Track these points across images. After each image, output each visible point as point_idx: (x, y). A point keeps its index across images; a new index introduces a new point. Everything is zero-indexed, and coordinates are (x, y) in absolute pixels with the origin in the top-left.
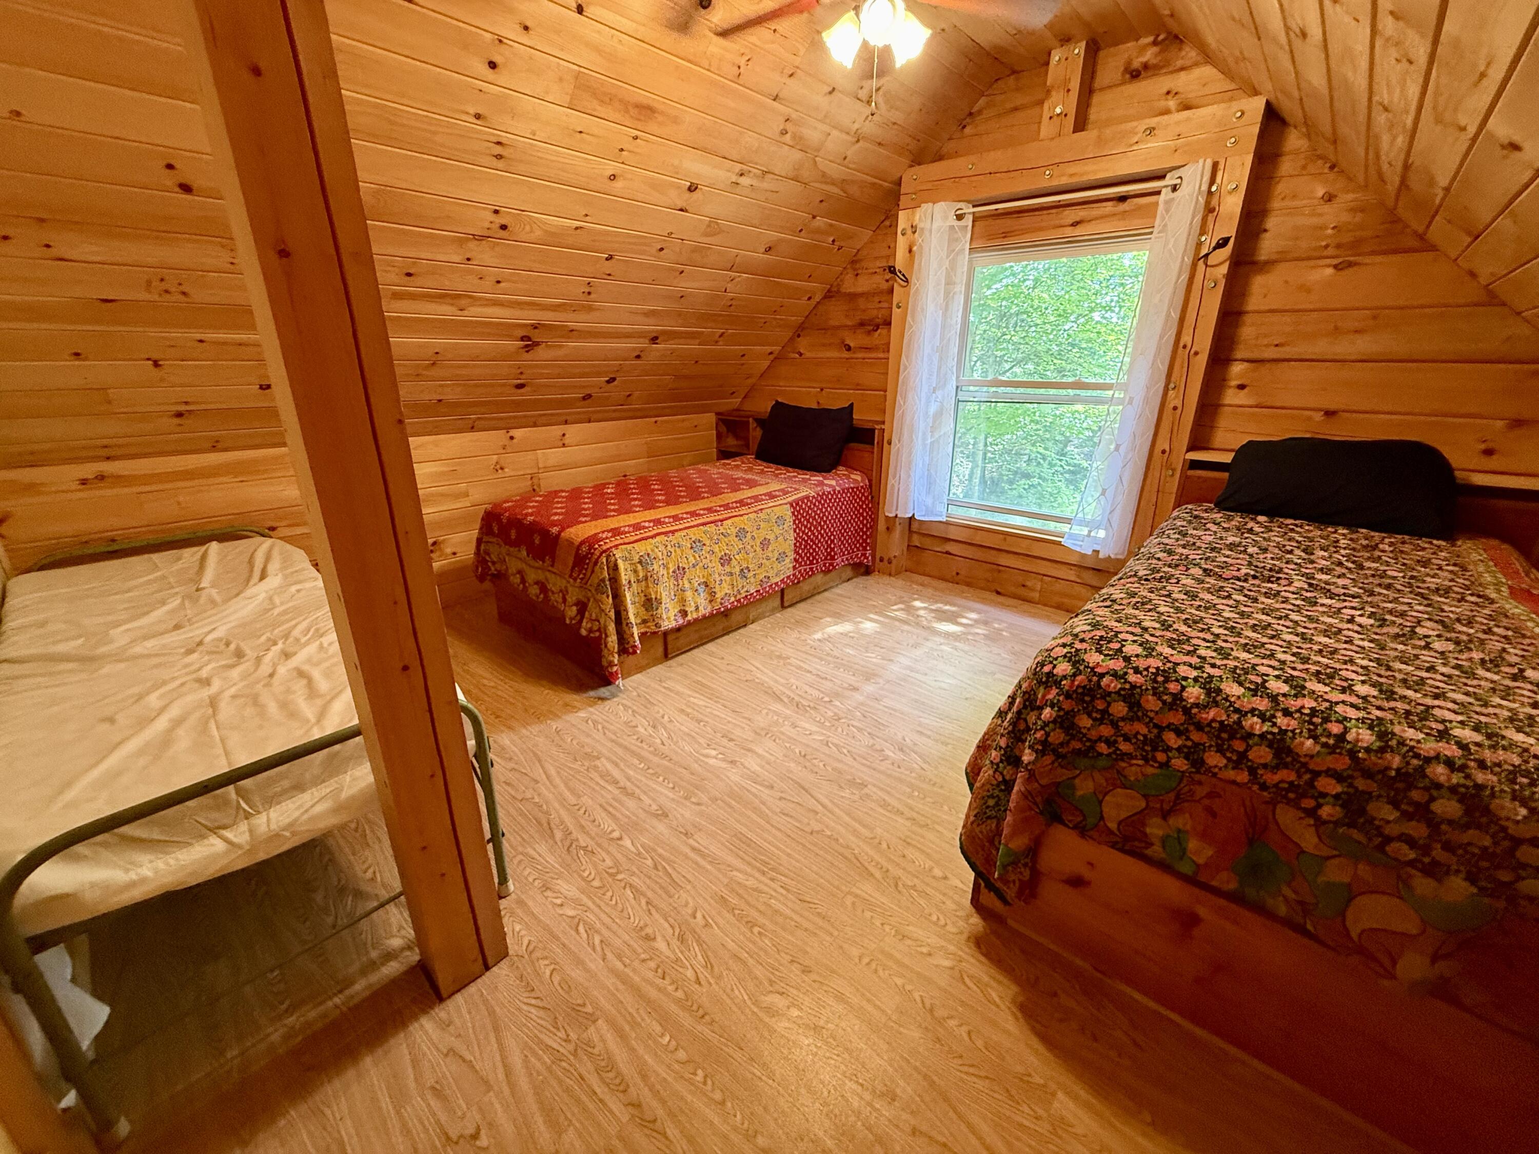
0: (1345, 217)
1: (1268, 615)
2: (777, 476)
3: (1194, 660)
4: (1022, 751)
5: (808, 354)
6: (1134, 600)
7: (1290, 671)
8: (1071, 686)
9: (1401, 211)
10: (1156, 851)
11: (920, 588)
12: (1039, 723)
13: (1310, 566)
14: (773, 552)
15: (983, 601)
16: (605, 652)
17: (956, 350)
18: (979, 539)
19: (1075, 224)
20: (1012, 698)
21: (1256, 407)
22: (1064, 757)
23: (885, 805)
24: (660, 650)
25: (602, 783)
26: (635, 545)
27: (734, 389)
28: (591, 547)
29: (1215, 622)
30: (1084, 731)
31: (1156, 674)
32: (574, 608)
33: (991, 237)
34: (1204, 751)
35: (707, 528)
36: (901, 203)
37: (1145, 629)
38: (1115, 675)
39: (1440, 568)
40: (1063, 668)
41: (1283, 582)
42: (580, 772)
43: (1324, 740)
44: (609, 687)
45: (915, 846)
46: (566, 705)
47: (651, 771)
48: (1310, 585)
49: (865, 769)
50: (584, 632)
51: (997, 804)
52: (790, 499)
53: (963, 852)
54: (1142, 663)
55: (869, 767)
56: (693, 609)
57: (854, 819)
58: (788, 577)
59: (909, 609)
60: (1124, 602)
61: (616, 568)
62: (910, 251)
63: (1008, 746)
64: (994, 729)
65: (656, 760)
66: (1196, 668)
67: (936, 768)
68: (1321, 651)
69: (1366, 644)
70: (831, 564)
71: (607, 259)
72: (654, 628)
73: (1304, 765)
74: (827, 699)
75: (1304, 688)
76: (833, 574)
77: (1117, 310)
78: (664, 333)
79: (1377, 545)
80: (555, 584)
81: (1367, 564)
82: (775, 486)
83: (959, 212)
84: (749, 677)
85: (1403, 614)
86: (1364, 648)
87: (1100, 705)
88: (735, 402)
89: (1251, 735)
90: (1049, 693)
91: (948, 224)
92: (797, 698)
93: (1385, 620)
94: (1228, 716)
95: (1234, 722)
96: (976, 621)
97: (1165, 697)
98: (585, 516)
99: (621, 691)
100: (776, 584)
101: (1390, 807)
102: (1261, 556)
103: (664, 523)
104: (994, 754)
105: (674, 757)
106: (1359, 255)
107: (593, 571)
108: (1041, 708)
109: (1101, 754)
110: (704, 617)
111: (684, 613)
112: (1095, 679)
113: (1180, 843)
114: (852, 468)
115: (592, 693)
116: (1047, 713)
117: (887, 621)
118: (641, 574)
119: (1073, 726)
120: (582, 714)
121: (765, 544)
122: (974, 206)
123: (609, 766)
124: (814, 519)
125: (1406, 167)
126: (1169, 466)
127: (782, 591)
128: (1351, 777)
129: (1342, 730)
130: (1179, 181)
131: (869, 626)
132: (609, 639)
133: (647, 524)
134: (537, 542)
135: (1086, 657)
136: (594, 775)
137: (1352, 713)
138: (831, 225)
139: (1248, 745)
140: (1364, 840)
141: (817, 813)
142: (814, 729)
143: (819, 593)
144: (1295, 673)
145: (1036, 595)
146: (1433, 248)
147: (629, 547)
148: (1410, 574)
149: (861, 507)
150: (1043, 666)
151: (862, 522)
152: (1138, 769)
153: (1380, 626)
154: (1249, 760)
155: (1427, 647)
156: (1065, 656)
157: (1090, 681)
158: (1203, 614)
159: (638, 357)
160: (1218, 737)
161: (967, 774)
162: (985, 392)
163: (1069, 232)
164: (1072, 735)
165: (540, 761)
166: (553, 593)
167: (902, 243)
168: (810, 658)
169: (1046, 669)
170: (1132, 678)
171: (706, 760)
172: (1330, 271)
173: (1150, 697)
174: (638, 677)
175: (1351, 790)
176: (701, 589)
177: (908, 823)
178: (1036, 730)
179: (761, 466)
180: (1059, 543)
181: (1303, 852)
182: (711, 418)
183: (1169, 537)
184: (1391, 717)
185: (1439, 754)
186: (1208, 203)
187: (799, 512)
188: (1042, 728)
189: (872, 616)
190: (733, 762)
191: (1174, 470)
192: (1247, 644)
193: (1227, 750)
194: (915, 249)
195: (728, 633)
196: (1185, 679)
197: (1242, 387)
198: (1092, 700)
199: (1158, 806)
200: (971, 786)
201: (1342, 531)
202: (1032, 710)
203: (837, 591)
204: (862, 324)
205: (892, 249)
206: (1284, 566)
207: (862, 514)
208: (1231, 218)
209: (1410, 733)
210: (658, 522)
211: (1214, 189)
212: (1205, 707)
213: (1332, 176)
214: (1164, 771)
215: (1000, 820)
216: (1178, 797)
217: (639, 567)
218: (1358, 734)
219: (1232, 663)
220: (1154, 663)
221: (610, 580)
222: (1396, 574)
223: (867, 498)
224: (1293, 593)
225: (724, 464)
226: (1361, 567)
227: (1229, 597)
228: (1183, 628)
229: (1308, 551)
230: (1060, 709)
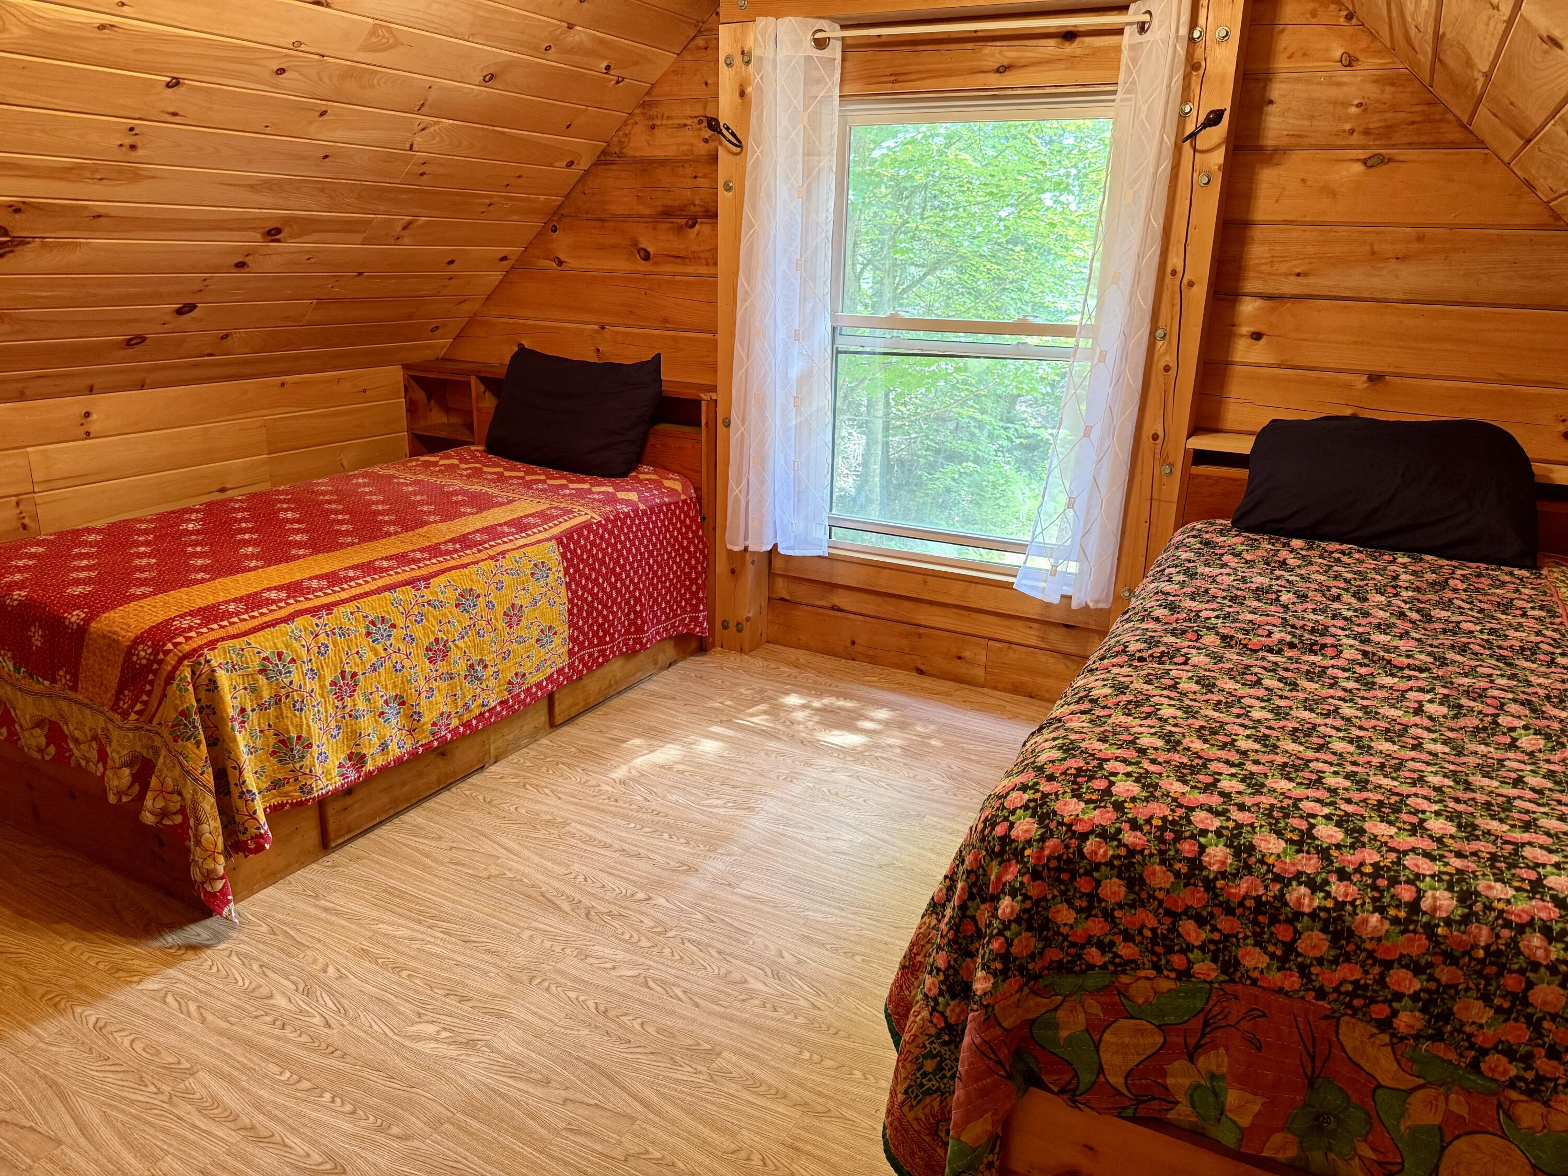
0: (1372, 91)
1: (1312, 711)
2: (528, 485)
3: (1215, 800)
4: (972, 973)
5: (572, 262)
6: (1124, 699)
7: (1344, 806)
8: (1039, 859)
9: (1438, 90)
10: (1182, 1113)
11: (794, 671)
12: (996, 923)
13: (1363, 621)
14: (528, 630)
15: (899, 687)
16: (197, 854)
17: (828, 267)
18: (883, 583)
19: (1002, 69)
20: (951, 878)
21: (1279, 366)
22: (1036, 977)
23: (753, 1084)
24: (312, 836)
25: (203, 1124)
26: (251, 638)
27: (437, 322)
28: (158, 647)
29: (1240, 730)
30: (1065, 930)
31: (1162, 829)
32: (126, 771)
33: (873, 78)
34: (1238, 946)
35: (398, 594)
36: (721, 11)
37: (1142, 751)
38: (1104, 835)
39: (1524, 615)
40: (1025, 827)
41: (1330, 651)
42: (153, 1107)
43: (1392, 912)
44: (209, 922)
45: (809, 1154)
46: (116, 969)
47: (305, 1084)
48: (1365, 654)
49: (716, 1022)
50: (148, 818)
51: (940, 1068)
52: (556, 531)
53: (888, 1158)
54: (1141, 812)
55: (722, 1016)
56: (375, 749)
57: (700, 1120)
58: (560, 671)
59: (776, 710)
60: (1111, 702)
61: (213, 685)
62: (742, 94)
63: (949, 967)
64: (925, 935)
65: (314, 1059)
66: (1218, 814)
67: (838, 1001)
68: (1382, 766)
69: (1439, 748)
70: (638, 641)
71: (168, 85)
72: (297, 796)
73: (1371, 954)
74: (641, 895)
75: (1362, 831)
76: (642, 656)
77: (1076, 190)
78: (289, 220)
79: (1446, 581)
80: (80, 725)
81: (1437, 613)
82: (525, 506)
83: (818, 36)
84: (494, 870)
85: (1481, 696)
86: (1435, 755)
87: (1084, 885)
88: (441, 344)
89: (1298, 915)
90: (1006, 870)
91: (802, 53)
92: (586, 901)
93: (1460, 707)
94: (1266, 887)
95: (1275, 897)
96: (887, 723)
97: (1178, 866)
98: (143, 583)
99: (233, 927)
100: (538, 685)
101: (1481, 1003)
102: (1299, 608)
103: (310, 590)
104: (929, 982)
105: (352, 1050)
106: (1393, 146)
107: (164, 695)
108: (995, 898)
109: (1091, 967)
110: (399, 761)
111: (358, 759)
112: (1074, 842)
113: (1216, 1095)
114: (665, 468)
115: (172, 939)
116: (1006, 905)
117: (740, 735)
118: (266, 695)
119: (1047, 923)
120: (151, 985)
121: (513, 616)
122: (843, 27)
123: (217, 1087)
124: (603, 562)
125: (1438, 38)
126: (1164, 459)
127: (551, 696)
128: (1430, 965)
129: (1415, 895)
130: (1146, 18)
131: (709, 747)
132: (205, 827)
133: (273, 595)
134: (37, 641)
135: (1056, 806)
136: (184, 1109)
137: (1427, 867)
138: (602, 42)
139: (1296, 931)
140: (1452, 1056)
141: (634, 1120)
142: (621, 956)
143: (620, 693)
144: (1350, 809)
145: (980, 672)
146: (1481, 143)
147: (238, 643)
148: (1488, 626)
149: (685, 536)
150: (994, 825)
151: (688, 563)
152: (1148, 984)
153: (1455, 717)
154: (1299, 955)
155: (1513, 745)
156: (1026, 807)
157: (1067, 847)
158: (1224, 717)
159: (241, 265)
160: (1255, 922)
161: (888, 1016)
162: (881, 339)
163: (993, 80)
164: (1046, 939)
165: (63, 1097)
166: (77, 741)
167: (726, 78)
168: (608, 818)
169: (1000, 830)
170: (1128, 837)
171: (419, 1046)
172: (1358, 168)
173: (1157, 868)
174: (269, 893)
175: (1433, 985)
176: (390, 711)
177: (796, 1113)
178: (992, 937)
179: (496, 467)
180: (1009, 586)
181: (1380, 1086)
182: (393, 375)
183: (1170, 580)
184: (1473, 866)
185: (1533, 918)
186: (1190, 55)
187: (574, 552)
188: (1000, 933)
189: (715, 729)
190: (470, 1044)
191: (1171, 465)
192: (1285, 765)
193: (1269, 941)
194: (749, 90)
195: (448, 787)
196: (1204, 833)
197: (1257, 336)
198: (1072, 879)
199: (1180, 1040)
200: (896, 1036)
201: (1402, 559)
202: (983, 901)
203: (650, 686)
204: (667, 213)
205: (711, 86)
206: (1330, 622)
207: (687, 549)
208: (1222, 81)
209: (1499, 891)
210: (295, 589)
211: (1196, 34)
212: (1235, 876)
213: (1349, 30)
214: (1183, 985)
215: (945, 1094)
216: (1206, 1024)
217: (262, 679)
218: (1435, 898)
219: (1266, 800)
220: (1160, 810)
221: (200, 710)
222: (1471, 627)
223: (693, 520)
224: (1344, 670)
225: (427, 465)
226: (1428, 618)
227: (1258, 682)
228: (1198, 745)
229: (1361, 596)
230: (1026, 897)
